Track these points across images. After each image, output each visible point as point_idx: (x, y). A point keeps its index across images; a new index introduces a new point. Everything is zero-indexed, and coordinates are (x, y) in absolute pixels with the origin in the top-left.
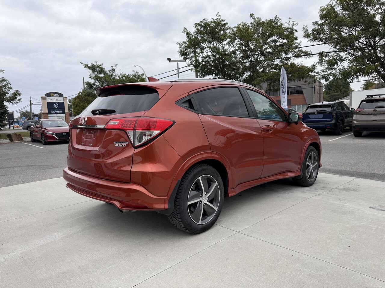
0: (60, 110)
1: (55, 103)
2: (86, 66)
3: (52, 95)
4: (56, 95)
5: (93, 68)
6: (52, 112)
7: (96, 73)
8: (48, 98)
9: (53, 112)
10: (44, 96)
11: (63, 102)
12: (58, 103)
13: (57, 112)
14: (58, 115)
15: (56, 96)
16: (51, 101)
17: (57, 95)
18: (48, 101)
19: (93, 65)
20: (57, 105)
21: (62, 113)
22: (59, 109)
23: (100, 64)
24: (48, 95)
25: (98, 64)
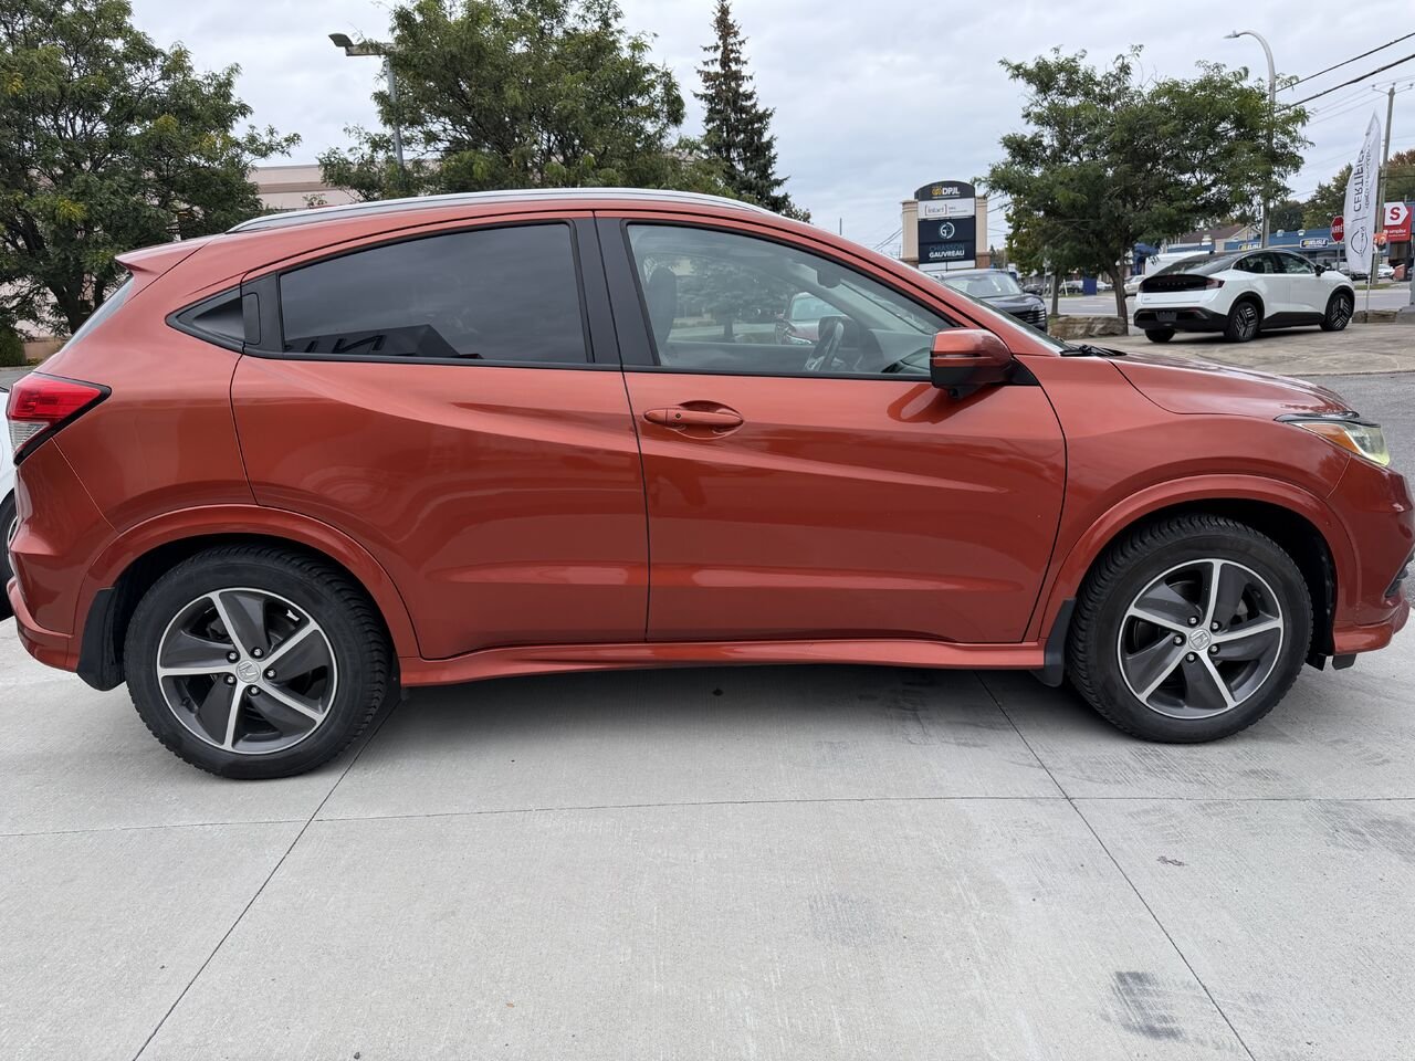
0: (961, 245)
1: (944, 221)
2: (1019, 71)
3: (936, 192)
4: (949, 190)
5: (1042, 78)
6: (932, 255)
7: (1053, 96)
8: (922, 204)
9: (937, 255)
10: (912, 198)
11: (974, 217)
12: (957, 222)
13: (949, 253)
14: (951, 265)
15: (951, 197)
16: (932, 216)
17: (955, 190)
18: (923, 216)
19: (1043, 67)
20: (950, 228)
21: (966, 258)
22: (956, 242)
23: (1071, 56)
24: (925, 193)
25: (1066, 54)
